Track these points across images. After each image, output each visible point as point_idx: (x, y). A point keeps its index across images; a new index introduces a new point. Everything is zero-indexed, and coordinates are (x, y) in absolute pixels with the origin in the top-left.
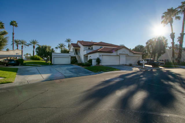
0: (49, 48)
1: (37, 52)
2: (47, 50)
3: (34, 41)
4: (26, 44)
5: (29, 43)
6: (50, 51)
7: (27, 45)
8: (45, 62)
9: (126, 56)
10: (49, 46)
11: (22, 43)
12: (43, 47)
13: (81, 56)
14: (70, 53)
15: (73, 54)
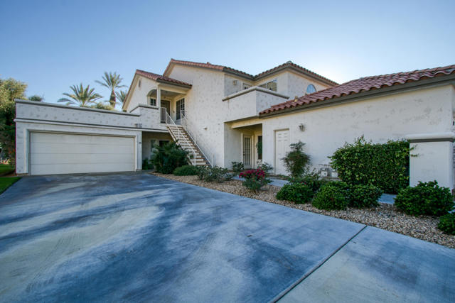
13: (203, 131)
14: (137, 112)
15: (152, 121)
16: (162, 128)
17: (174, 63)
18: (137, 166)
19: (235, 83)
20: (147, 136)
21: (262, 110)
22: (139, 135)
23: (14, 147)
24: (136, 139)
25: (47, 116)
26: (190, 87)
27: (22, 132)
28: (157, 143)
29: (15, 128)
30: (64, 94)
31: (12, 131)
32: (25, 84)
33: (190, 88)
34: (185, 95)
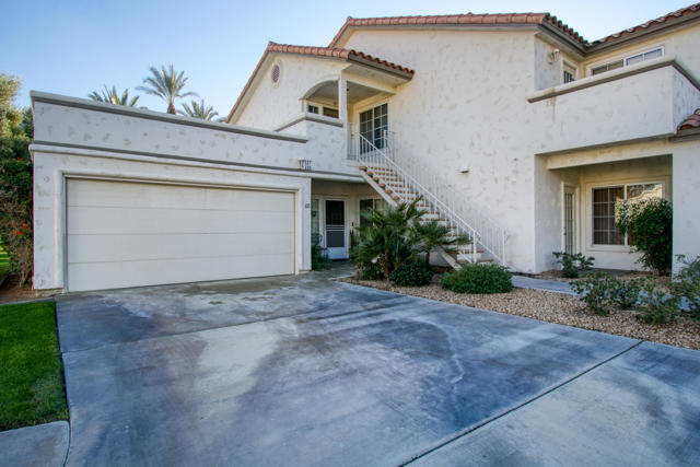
13: (456, 179)
14: (298, 132)
15: (331, 154)
18: (302, 262)
21: (680, 119)
23: (29, 218)
24: (299, 196)
25: (106, 138)
26: (407, 74)
27: (48, 179)
29: (30, 170)
31: (25, 175)
32: (15, 80)
33: (410, 79)
34: (391, 95)
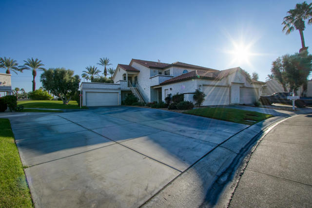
0: (70, 73)
1: (44, 82)
2: (67, 78)
3: (35, 60)
4: (17, 66)
5: (23, 65)
6: (72, 81)
7: (19, 70)
8: (61, 102)
9: (240, 87)
10: (69, 70)
11: (8, 65)
12: (58, 72)
13: (143, 90)
14: (119, 83)
15: (125, 86)
16: (128, 89)
17: (133, 60)
18: (119, 104)
19: (155, 71)
20: (123, 92)
21: (161, 83)
22: (120, 92)
28: (127, 95)
30: (84, 72)
33: (139, 72)
34: (138, 75)
